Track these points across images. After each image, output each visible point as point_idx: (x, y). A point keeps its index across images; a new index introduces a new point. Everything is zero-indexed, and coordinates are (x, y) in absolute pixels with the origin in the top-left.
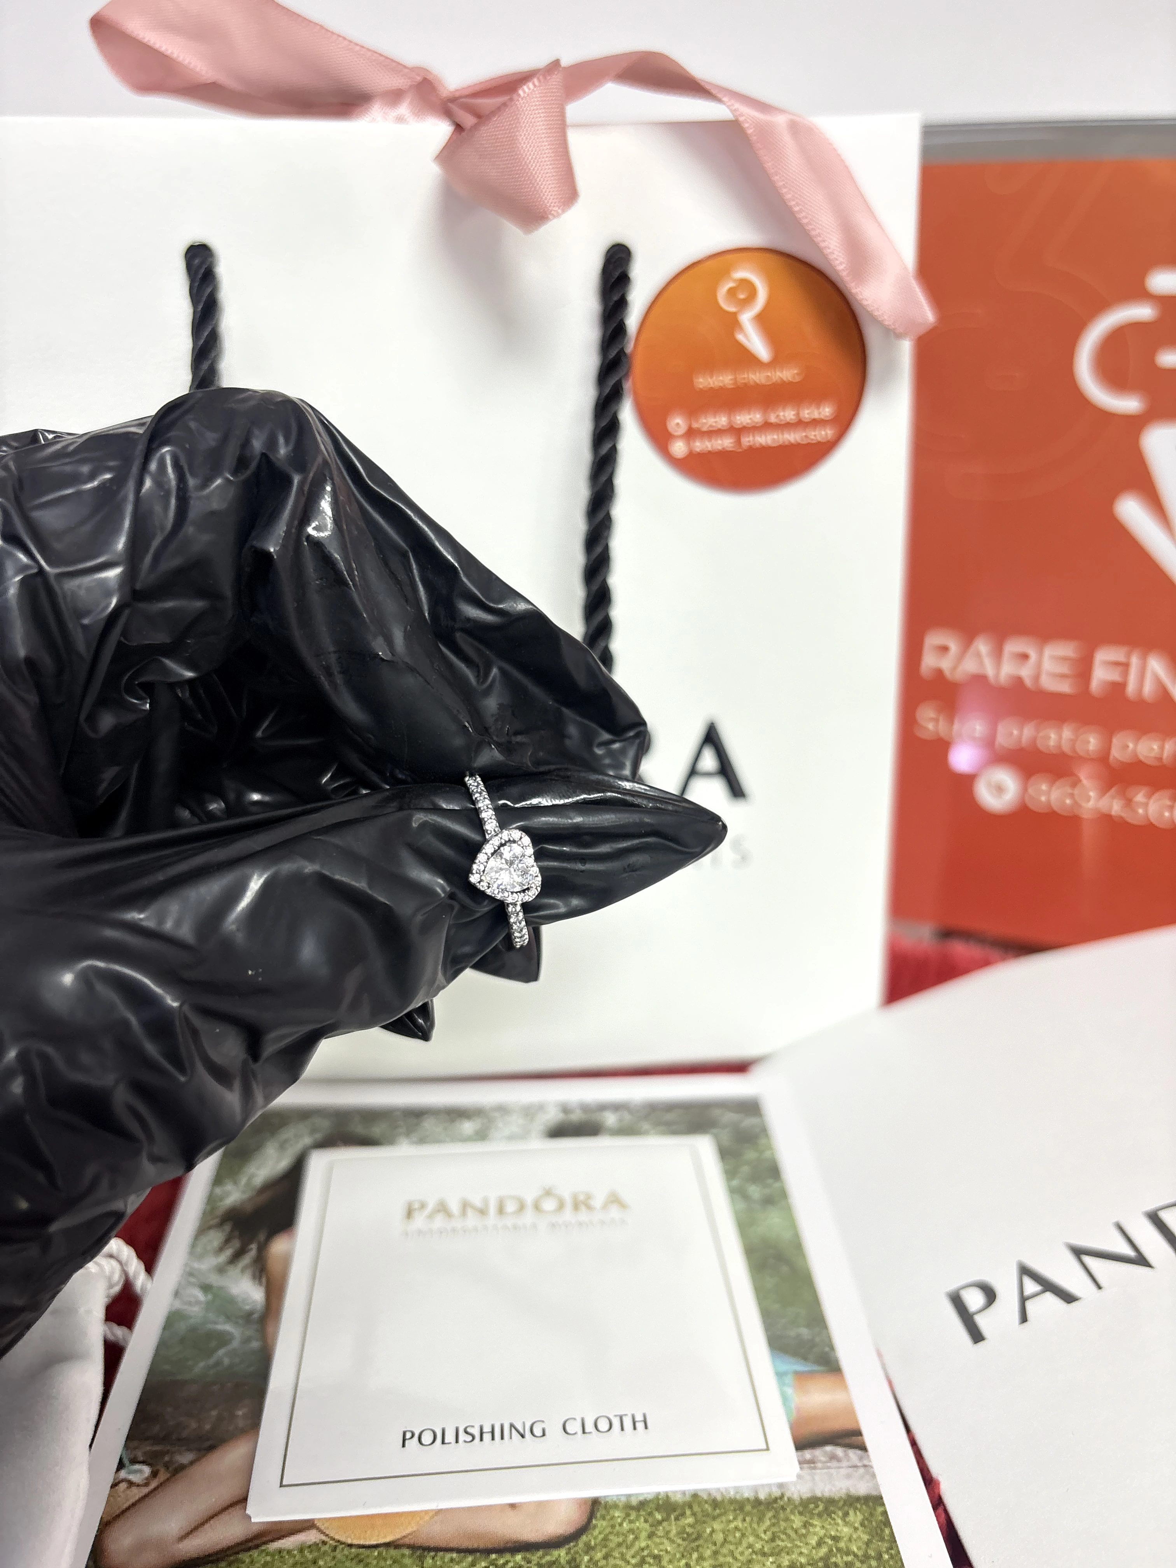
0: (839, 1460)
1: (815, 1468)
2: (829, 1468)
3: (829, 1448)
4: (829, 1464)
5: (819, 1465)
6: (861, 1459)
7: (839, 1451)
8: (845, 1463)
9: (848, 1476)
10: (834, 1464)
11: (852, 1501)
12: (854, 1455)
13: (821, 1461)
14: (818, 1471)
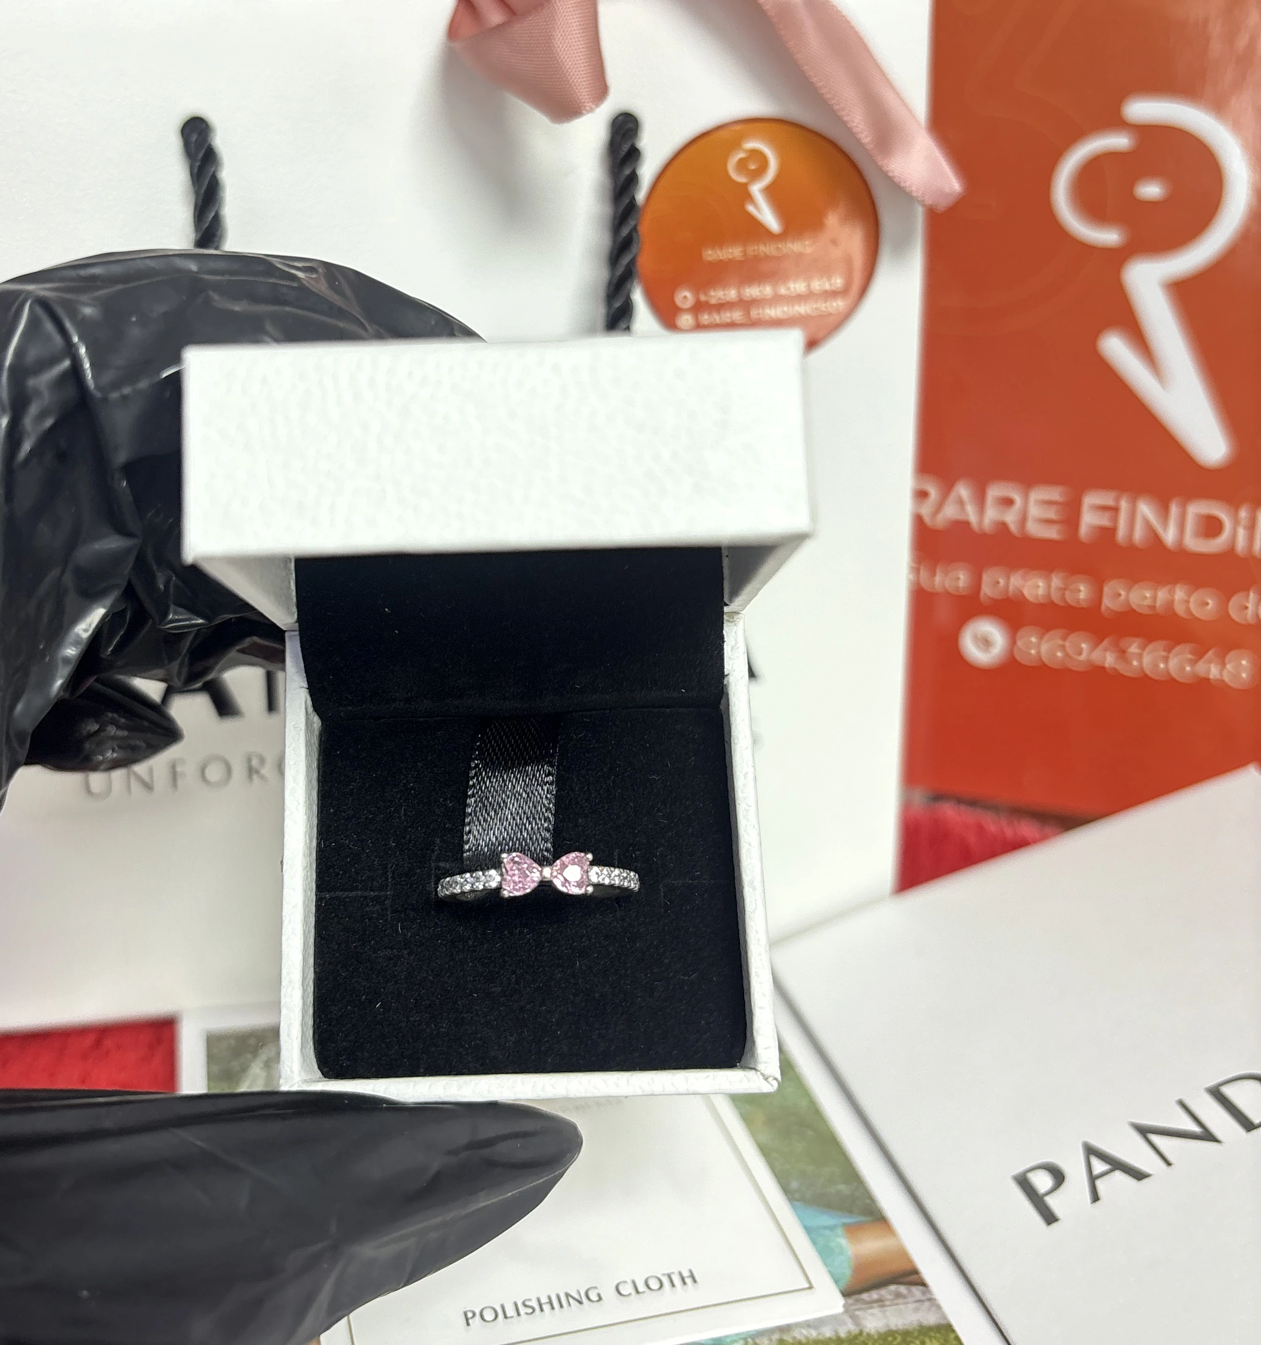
0: (904, 1297)
1: (883, 1306)
2: (897, 1304)
3: (893, 1288)
4: (896, 1301)
5: (888, 1303)
6: (924, 1293)
7: (903, 1289)
8: (910, 1300)
9: (916, 1310)
10: (900, 1301)
11: (924, 1331)
12: (916, 1291)
13: (888, 1300)
14: (889, 1308)
